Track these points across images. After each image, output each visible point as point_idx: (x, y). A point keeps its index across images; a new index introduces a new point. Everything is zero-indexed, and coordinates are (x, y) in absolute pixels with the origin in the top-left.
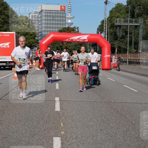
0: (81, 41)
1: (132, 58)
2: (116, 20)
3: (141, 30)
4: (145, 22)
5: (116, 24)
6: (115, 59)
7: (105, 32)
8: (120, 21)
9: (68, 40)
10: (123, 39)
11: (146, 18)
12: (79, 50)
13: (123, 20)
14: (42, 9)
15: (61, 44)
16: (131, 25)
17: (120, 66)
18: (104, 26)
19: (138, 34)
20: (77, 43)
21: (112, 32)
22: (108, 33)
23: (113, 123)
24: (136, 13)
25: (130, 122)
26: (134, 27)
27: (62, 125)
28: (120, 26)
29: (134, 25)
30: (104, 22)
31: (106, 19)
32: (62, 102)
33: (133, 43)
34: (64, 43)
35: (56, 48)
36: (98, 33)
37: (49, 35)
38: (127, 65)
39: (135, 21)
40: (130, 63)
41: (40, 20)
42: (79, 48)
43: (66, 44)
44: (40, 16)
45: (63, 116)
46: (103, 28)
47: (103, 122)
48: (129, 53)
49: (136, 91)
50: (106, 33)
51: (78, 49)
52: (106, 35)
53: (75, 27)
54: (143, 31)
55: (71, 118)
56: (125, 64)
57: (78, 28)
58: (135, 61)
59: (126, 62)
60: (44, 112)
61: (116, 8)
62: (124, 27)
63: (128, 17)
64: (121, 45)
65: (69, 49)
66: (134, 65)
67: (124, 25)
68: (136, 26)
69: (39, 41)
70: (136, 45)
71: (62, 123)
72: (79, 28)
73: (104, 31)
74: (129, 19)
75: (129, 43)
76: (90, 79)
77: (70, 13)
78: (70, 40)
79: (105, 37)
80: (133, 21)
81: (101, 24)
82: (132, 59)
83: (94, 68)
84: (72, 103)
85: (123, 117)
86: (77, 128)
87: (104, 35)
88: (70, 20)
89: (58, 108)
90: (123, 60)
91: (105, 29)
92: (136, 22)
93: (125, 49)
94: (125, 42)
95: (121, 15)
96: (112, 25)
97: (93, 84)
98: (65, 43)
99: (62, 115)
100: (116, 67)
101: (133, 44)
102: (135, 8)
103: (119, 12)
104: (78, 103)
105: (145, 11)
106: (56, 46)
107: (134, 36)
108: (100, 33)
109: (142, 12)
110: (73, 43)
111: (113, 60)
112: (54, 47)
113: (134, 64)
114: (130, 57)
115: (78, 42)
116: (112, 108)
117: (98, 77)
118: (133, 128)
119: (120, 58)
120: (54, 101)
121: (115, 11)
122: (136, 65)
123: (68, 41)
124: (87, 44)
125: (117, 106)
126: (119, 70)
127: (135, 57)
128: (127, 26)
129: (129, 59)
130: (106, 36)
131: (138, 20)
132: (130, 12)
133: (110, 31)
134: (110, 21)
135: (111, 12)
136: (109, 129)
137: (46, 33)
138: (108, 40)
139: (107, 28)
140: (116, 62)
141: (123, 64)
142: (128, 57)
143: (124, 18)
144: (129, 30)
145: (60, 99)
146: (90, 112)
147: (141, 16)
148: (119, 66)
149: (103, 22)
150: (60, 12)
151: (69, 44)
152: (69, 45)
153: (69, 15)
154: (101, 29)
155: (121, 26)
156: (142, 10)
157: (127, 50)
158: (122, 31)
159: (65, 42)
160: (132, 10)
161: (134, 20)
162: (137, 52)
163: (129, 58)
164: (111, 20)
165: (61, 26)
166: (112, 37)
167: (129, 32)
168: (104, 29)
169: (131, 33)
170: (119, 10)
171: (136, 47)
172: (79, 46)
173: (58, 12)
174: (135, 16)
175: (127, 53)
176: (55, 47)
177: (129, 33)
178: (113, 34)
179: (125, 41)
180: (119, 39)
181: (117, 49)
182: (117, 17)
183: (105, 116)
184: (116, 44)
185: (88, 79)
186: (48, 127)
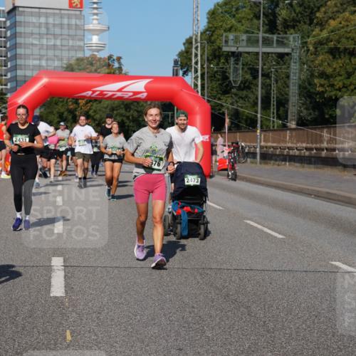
0: (126, 96)
1: (270, 144)
2: (226, 37)
3: (294, 67)
4: (306, 43)
5: (225, 49)
6: (225, 146)
7: (196, 71)
8: (236, 40)
9: (90, 93)
10: (245, 92)
11: (308, 32)
12: (122, 121)
13: (244, 37)
14: (16, 5)
15: (72, 104)
16: (268, 53)
17: (237, 167)
18: (191, 54)
19: (288, 77)
20: (116, 102)
21: (216, 72)
22: (203, 75)
23: (213, 328)
24: (280, 19)
25: (259, 326)
26: (275, 58)
27: (69, 337)
28: (237, 55)
29: (275, 53)
30: (191, 43)
31: (197, 36)
32: (71, 269)
33: (273, 102)
34: (80, 101)
35: (57, 115)
36: (175, 73)
37: (35, 80)
38: (256, 163)
39: (277, 41)
40: (266, 157)
41: (9, 34)
42: (121, 115)
43: (87, 103)
44: (8, 24)
45: (73, 311)
46: (191, 59)
47: (187, 325)
48: (261, 131)
49: (280, 236)
50: (199, 73)
51: (119, 119)
52: (197, 80)
53: (110, 57)
54: (301, 70)
55: (94, 315)
56: (252, 160)
57: (119, 59)
58: (278, 152)
59: (254, 155)
60: (18, 300)
61: (226, 4)
62: (249, 58)
63: (259, 30)
64: (242, 107)
65: (95, 120)
66: (277, 163)
67: (248, 53)
68: (281, 56)
69: (9, 95)
70: (282, 109)
71: (68, 333)
72: (122, 61)
73: (193, 70)
74: (261, 35)
75: (262, 103)
76: (174, 218)
77: (95, 17)
78: (98, 93)
79: (196, 85)
80: (273, 42)
81: (183, 49)
82: (270, 147)
83: (192, 180)
84: (101, 272)
85: (242, 309)
86: (112, 346)
87: (193, 80)
88: (97, 35)
89: (58, 288)
90: (246, 151)
91: (196, 63)
92: (281, 43)
93: (251, 119)
94: (251, 100)
95: (239, 25)
96: (214, 51)
97: (185, 233)
98: (84, 102)
99: (70, 309)
100: (226, 170)
101: (273, 105)
102: (277, 5)
103: (234, 16)
104: (116, 271)
105: (306, 14)
106: (57, 110)
107: (277, 81)
108: (181, 73)
109: (297, 15)
110: (105, 103)
111: (219, 149)
112: (51, 113)
113: (276, 160)
114: (264, 141)
115: (119, 98)
116: (211, 286)
117: (203, 212)
118: (268, 342)
119: (237, 144)
120: (49, 269)
121: (222, 12)
122: (280, 163)
123: (90, 97)
124: (145, 105)
125: (225, 281)
126: (234, 178)
127: (279, 143)
128: (257, 54)
129: (262, 147)
130: (199, 83)
131: (287, 39)
132: (264, 14)
133: (208, 67)
134: (210, 41)
135: (212, 15)
136: (202, 347)
137: (29, 73)
138: (203, 94)
139: (202, 59)
140: (226, 154)
141: (246, 161)
142: (260, 140)
143: (247, 32)
144: (260, 65)
145: (64, 261)
146: (151, 298)
147: (294, 27)
148: (233, 168)
149: (189, 42)
150: (66, 12)
151: (95, 104)
152: (94, 108)
153: (95, 22)
154: (184, 62)
155: (240, 54)
156: (297, 11)
157: (257, 121)
158: (243, 69)
159: (83, 99)
160: (270, 11)
161: (275, 38)
162: (284, 127)
163: (263, 144)
164: (213, 38)
165: (72, 53)
166: (215, 84)
167: (262, 70)
168: (193, 61)
169: (266, 76)
170: (234, 9)
171: (281, 112)
172: (123, 111)
173: (63, 12)
174: (280, 27)
175: (256, 131)
176: (55, 112)
177: (263, 75)
178: (219, 77)
179: (251, 95)
180: (234, 91)
181: (229, 118)
182: (230, 30)
183: (193, 307)
184: (228, 104)
185: (170, 216)
186: (26, 343)
